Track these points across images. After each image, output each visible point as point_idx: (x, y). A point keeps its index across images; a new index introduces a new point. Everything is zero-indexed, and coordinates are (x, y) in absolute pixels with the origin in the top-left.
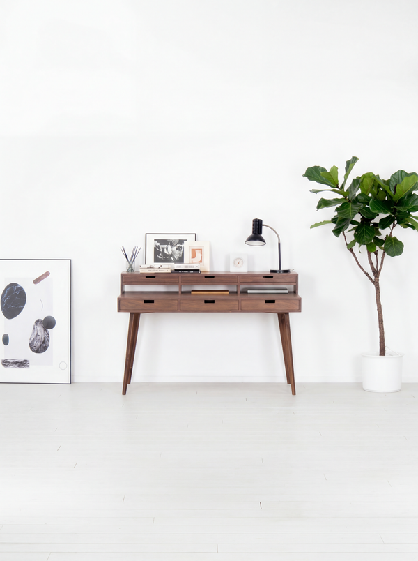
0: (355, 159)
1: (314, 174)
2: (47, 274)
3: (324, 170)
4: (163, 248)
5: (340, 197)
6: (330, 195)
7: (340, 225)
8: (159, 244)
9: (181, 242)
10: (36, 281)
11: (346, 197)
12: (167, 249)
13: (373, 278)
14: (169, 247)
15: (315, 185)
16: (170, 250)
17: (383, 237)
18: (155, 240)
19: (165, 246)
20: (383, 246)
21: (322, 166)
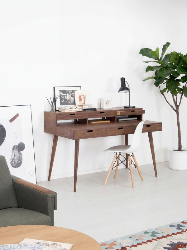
0: (168, 44)
1: (145, 52)
2: (17, 115)
3: (150, 50)
4: (64, 96)
5: (159, 65)
6: (153, 64)
7: (158, 80)
8: (62, 93)
9: (73, 92)
10: (11, 121)
11: (162, 65)
12: (66, 96)
13: (175, 109)
14: (68, 95)
15: (146, 58)
16: (68, 97)
17: (181, 87)
18: (60, 91)
19: (65, 95)
20: (181, 92)
21: (149, 48)
